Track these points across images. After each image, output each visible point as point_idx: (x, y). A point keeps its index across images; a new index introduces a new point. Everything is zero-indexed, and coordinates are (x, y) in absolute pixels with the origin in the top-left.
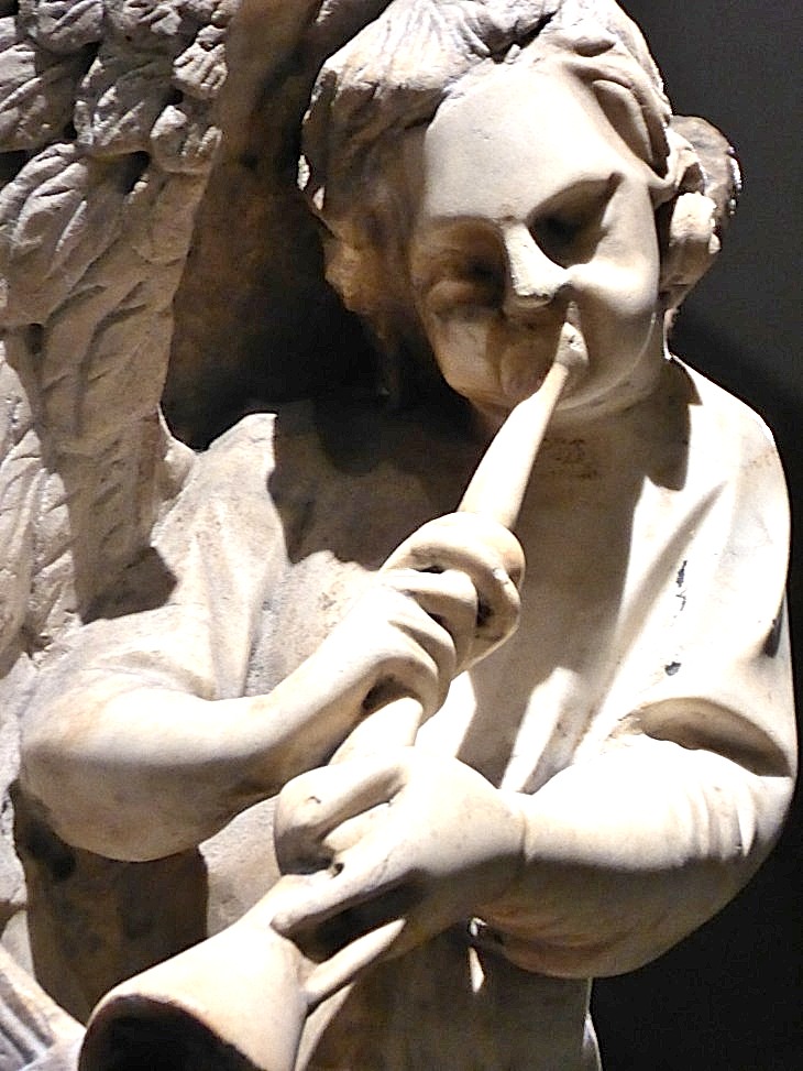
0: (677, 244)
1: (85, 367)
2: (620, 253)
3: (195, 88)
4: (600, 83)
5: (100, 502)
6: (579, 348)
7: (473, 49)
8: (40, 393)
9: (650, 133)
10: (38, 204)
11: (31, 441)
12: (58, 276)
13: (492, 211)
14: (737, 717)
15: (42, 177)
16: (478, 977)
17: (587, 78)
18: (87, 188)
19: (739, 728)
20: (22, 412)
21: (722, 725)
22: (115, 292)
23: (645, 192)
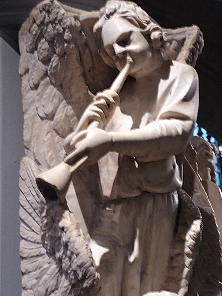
0: (153, 40)
1: (69, 88)
2: (135, 43)
3: (67, 40)
4: (128, 18)
5: (81, 108)
6: (131, 60)
7: (106, 19)
8: (63, 94)
9: (138, 23)
10: (54, 65)
11: (64, 101)
12: (60, 75)
13: (111, 43)
14: (176, 113)
15: (53, 61)
16: (137, 165)
17: (125, 17)
18: (59, 60)
19: (178, 115)
20: (62, 97)
21: (174, 115)
22: (69, 75)
23: (140, 33)
